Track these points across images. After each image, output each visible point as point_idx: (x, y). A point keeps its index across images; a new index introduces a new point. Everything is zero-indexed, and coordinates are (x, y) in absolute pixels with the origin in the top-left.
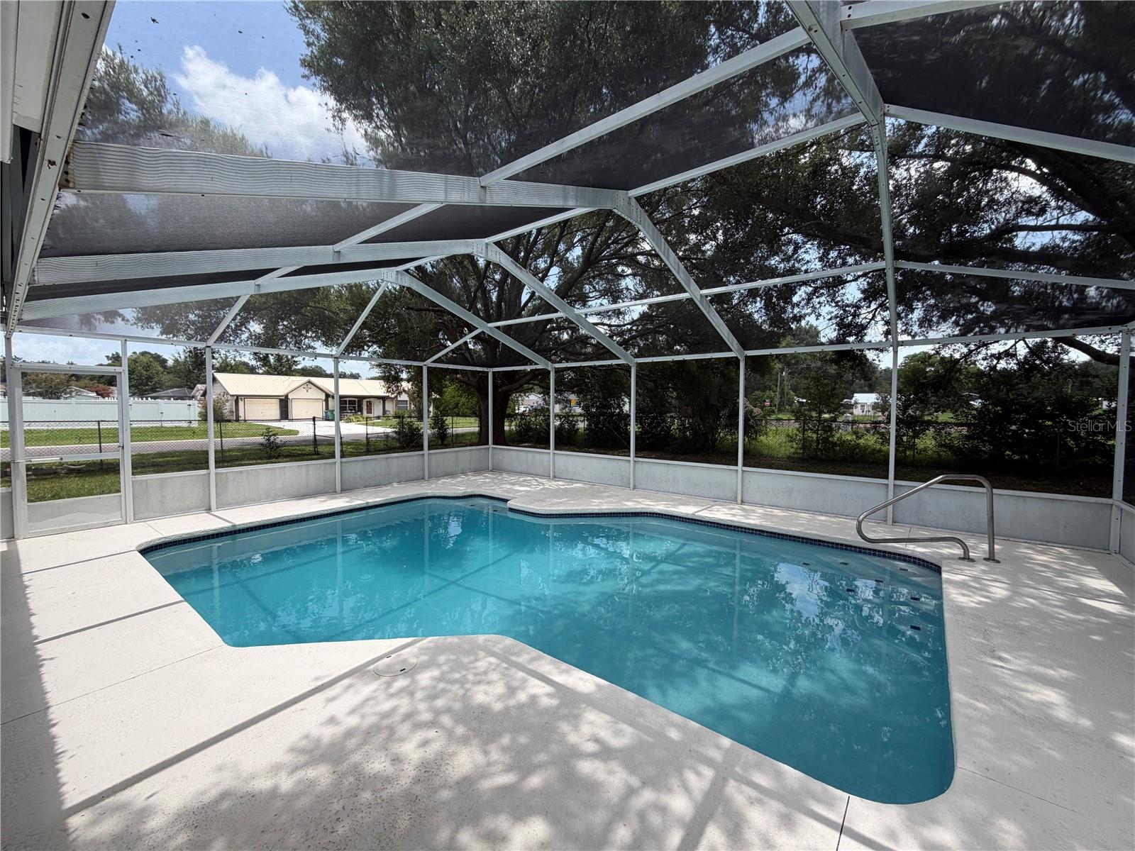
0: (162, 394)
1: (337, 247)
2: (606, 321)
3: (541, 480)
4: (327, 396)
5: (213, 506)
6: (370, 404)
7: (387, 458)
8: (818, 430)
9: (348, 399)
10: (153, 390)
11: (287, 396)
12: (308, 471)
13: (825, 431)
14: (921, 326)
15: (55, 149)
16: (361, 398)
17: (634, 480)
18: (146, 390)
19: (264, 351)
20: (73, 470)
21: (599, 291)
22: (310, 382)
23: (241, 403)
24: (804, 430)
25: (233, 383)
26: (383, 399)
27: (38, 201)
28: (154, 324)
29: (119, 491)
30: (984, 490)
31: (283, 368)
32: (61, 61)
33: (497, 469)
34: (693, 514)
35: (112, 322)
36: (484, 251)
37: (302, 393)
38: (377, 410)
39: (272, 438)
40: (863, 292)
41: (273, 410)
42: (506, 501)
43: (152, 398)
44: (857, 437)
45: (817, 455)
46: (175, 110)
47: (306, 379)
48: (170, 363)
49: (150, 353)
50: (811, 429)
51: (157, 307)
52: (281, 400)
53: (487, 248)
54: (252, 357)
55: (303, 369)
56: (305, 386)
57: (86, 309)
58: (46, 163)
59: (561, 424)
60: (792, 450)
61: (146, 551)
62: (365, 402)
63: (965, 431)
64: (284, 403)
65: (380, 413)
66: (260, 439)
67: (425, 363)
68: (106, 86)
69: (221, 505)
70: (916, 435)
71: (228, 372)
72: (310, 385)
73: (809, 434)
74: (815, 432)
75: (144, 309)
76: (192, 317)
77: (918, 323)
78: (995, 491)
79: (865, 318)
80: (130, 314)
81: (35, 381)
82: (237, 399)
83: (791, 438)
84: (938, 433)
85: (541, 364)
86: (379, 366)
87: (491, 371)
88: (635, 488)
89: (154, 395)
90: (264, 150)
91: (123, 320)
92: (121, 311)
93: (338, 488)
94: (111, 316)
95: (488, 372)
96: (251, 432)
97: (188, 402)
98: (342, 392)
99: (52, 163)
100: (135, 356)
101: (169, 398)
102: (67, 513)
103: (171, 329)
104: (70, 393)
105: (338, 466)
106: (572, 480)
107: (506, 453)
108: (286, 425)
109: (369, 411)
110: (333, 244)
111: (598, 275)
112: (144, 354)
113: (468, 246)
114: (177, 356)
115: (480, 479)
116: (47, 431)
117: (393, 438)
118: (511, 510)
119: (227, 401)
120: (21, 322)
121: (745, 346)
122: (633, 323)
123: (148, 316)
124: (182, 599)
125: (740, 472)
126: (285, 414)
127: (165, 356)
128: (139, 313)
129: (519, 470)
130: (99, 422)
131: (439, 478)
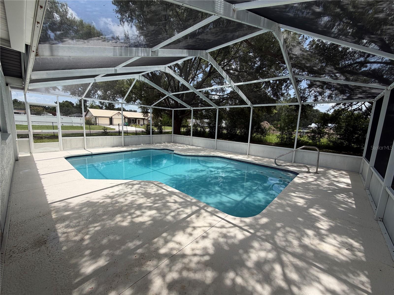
0: (72, 115)
1: (116, 68)
2: (218, 94)
3: (188, 146)
4: (125, 118)
5: (86, 148)
6: (139, 121)
7: (138, 136)
8: (287, 134)
9: (132, 119)
10: (70, 114)
11: (112, 117)
12: (114, 139)
13: (289, 135)
14: (328, 98)
15: (34, 49)
16: (136, 119)
17: (216, 146)
18: (67, 114)
19: (102, 101)
20: (46, 137)
21: (216, 83)
23: (97, 119)
24: (282, 134)
25: (94, 112)
26: (144, 119)
27: (31, 59)
28: (68, 91)
29: (58, 141)
30: (317, 152)
31: (111, 107)
32: (34, 33)
33: (175, 142)
34: (231, 157)
35: (55, 90)
36: (164, 70)
37: (117, 116)
38: (142, 122)
39: (106, 130)
40: (308, 85)
41: (107, 121)
42: (173, 151)
43: (69, 116)
44: (300, 137)
45: (286, 143)
46: (71, 17)
47: (118, 111)
48: (75, 105)
49: (68, 101)
50: (285, 134)
51: (69, 86)
52: (110, 118)
53: (165, 68)
54: (99, 103)
55: (118, 108)
57: (47, 86)
58: (32, 51)
59: (200, 129)
60: (278, 141)
61: (67, 158)
62: (137, 120)
63: (338, 136)
64: (111, 119)
65: (143, 124)
66: (103, 131)
67: (151, 106)
68: (48, 9)
69: (88, 147)
70: (321, 137)
71: (93, 108)
72: (119, 114)
73: (284, 135)
74: (286, 135)
75: (65, 86)
76: (80, 89)
77: (327, 97)
78: (320, 152)
79: (307, 95)
80: (60, 88)
81: (33, 110)
82: (96, 117)
83: (278, 137)
84: (329, 137)
85: (189, 108)
86: (141, 107)
87: (173, 110)
88: (216, 149)
89: (70, 115)
90: (100, 31)
91: (58, 90)
92: (57, 87)
93: (123, 145)
94: (55, 88)
95: (172, 110)
96: (100, 128)
97: (80, 118)
99: (33, 51)
100: (63, 102)
101: (75, 116)
102: (45, 147)
103: (73, 93)
104: (44, 114)
105: (123, 138)
106: (197, 146)
107: (177, 137)
108: (111, 127)
109: (139, 123)
110: (114, 67)
111: (216, 77)
112: (66, 101)
113: (158, 68)
114: (77, 102)
115: (169, 144)
116: (38, 126)
117: (145, 132)
118: (175, 154)
119: (93, 118)
120: (28, 90)
121: (253, 103)
122: (227, 94)
123: (66, 89)
124: (75, 168)
125: (248, 145)
126: (111, 123)
127: (73, 103)
128: (63, 87)
129: (181, 142)
130: (53, 122)
131: (156, 143)
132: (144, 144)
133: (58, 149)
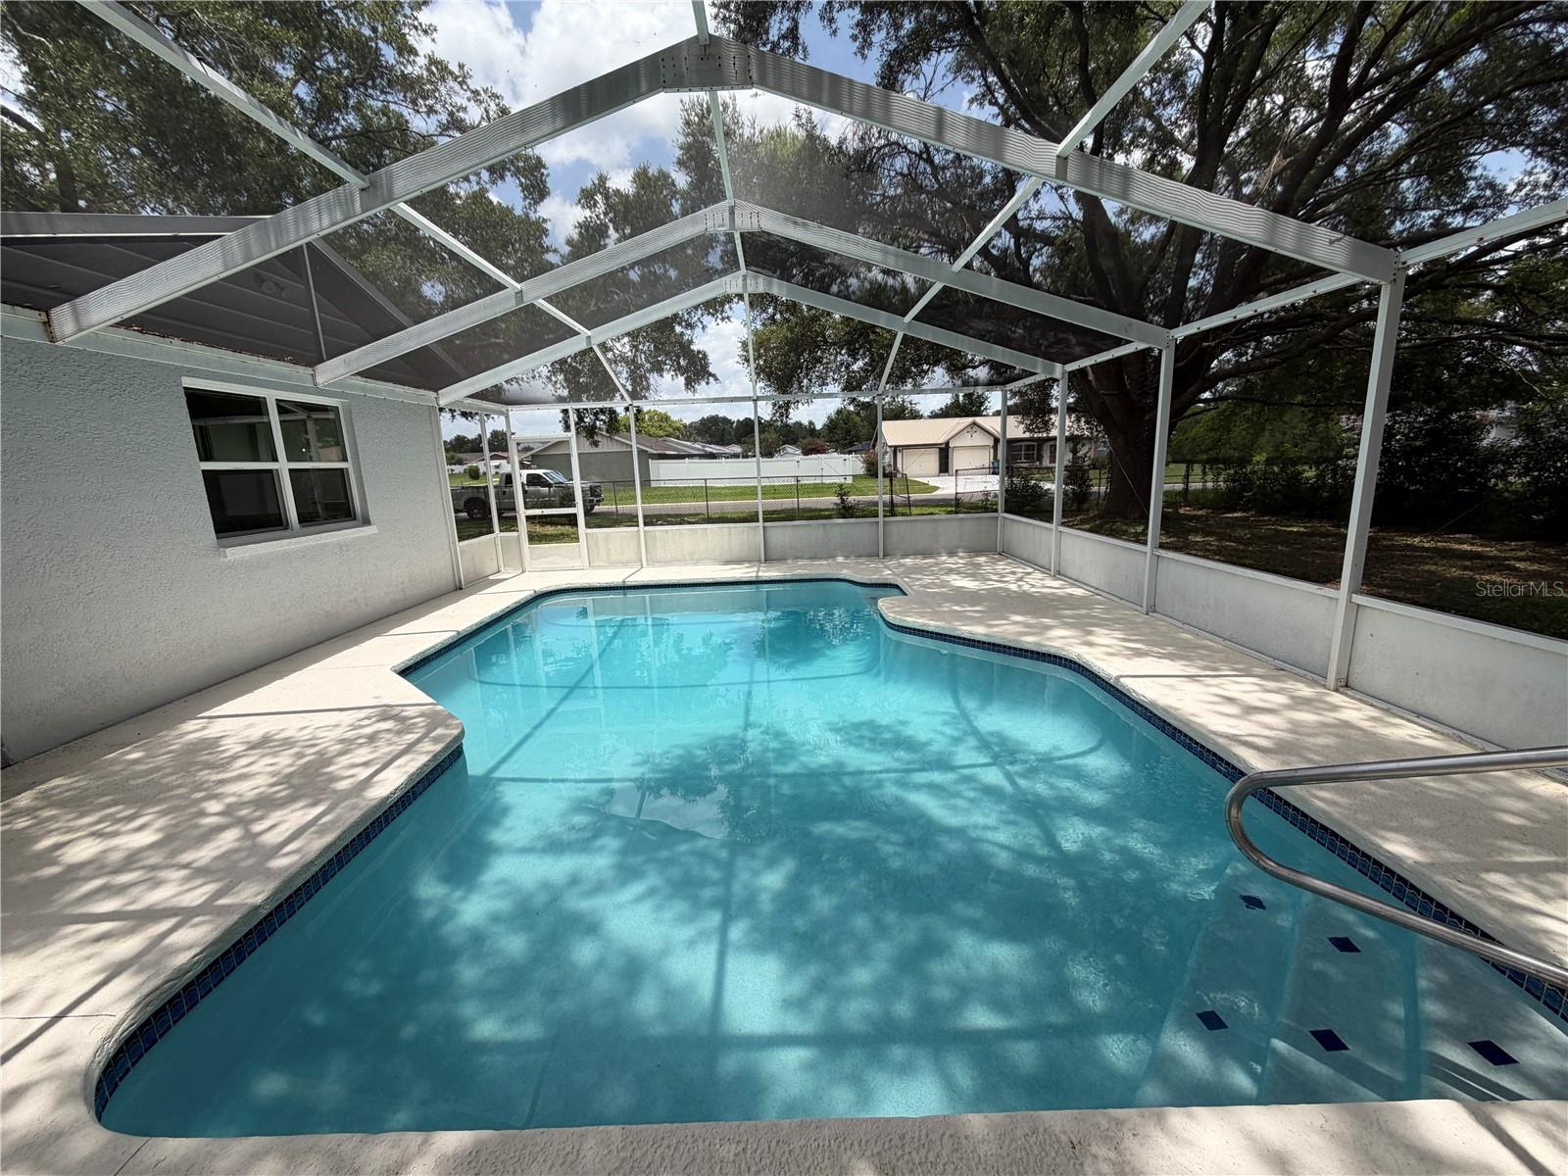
3: (1035, 575)
4: (996, 441)
5: (645, 563)
6: (1055, 448)
9: (1024, 444)
11: (947, 444)
16: (1042, 441)
17: (1153, 593)
22: (974, 424)
23: (899, 455)
33: (1007, 552)
37: (967, 440)
39: (845, 497)
41: (931, 462)
47: (970, 420)
52: (941, 449)
56: (969, 429)
62: (1046, 446)
64: (944, 453)
69: (651, 562)
72: (974, 428)
82: (896, 450)
88: (1153, 609)
98: (1009, 435)
106: (1075, 582)
109: (1053, 459)
119: (886, 453)
125: (1343, 605)
126: (944, 468)
129: (1025, 556)
131: (905, 555)
132: (846, 557)
133: (577, 564)
